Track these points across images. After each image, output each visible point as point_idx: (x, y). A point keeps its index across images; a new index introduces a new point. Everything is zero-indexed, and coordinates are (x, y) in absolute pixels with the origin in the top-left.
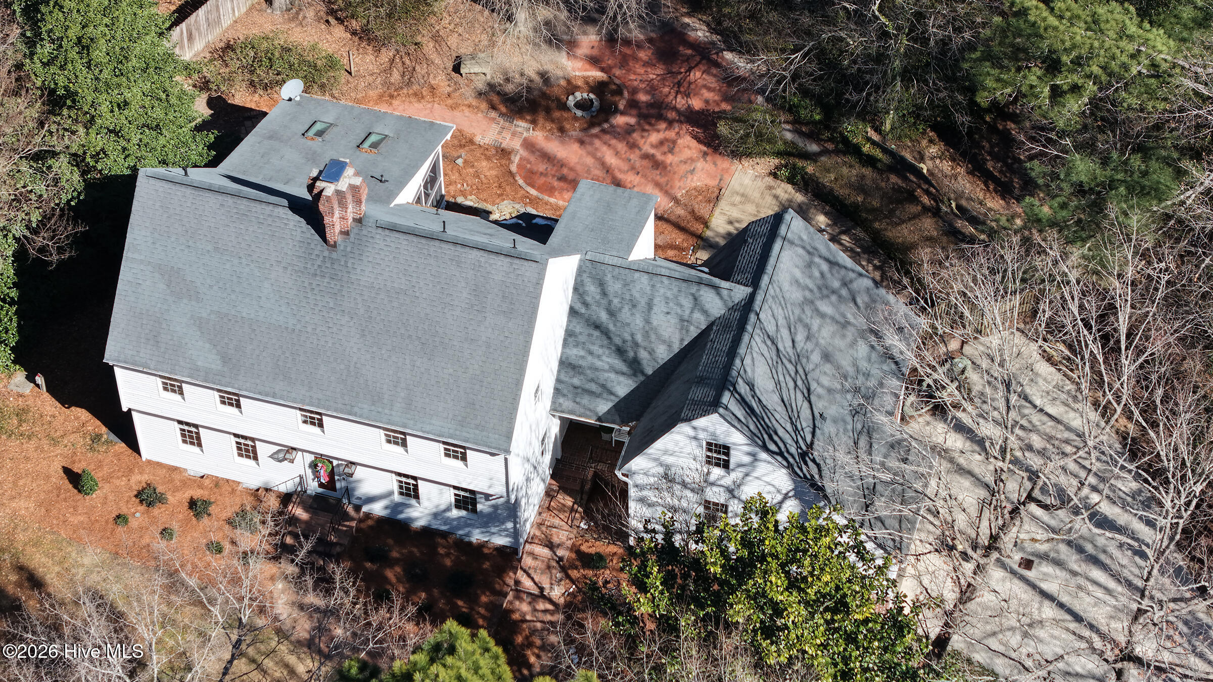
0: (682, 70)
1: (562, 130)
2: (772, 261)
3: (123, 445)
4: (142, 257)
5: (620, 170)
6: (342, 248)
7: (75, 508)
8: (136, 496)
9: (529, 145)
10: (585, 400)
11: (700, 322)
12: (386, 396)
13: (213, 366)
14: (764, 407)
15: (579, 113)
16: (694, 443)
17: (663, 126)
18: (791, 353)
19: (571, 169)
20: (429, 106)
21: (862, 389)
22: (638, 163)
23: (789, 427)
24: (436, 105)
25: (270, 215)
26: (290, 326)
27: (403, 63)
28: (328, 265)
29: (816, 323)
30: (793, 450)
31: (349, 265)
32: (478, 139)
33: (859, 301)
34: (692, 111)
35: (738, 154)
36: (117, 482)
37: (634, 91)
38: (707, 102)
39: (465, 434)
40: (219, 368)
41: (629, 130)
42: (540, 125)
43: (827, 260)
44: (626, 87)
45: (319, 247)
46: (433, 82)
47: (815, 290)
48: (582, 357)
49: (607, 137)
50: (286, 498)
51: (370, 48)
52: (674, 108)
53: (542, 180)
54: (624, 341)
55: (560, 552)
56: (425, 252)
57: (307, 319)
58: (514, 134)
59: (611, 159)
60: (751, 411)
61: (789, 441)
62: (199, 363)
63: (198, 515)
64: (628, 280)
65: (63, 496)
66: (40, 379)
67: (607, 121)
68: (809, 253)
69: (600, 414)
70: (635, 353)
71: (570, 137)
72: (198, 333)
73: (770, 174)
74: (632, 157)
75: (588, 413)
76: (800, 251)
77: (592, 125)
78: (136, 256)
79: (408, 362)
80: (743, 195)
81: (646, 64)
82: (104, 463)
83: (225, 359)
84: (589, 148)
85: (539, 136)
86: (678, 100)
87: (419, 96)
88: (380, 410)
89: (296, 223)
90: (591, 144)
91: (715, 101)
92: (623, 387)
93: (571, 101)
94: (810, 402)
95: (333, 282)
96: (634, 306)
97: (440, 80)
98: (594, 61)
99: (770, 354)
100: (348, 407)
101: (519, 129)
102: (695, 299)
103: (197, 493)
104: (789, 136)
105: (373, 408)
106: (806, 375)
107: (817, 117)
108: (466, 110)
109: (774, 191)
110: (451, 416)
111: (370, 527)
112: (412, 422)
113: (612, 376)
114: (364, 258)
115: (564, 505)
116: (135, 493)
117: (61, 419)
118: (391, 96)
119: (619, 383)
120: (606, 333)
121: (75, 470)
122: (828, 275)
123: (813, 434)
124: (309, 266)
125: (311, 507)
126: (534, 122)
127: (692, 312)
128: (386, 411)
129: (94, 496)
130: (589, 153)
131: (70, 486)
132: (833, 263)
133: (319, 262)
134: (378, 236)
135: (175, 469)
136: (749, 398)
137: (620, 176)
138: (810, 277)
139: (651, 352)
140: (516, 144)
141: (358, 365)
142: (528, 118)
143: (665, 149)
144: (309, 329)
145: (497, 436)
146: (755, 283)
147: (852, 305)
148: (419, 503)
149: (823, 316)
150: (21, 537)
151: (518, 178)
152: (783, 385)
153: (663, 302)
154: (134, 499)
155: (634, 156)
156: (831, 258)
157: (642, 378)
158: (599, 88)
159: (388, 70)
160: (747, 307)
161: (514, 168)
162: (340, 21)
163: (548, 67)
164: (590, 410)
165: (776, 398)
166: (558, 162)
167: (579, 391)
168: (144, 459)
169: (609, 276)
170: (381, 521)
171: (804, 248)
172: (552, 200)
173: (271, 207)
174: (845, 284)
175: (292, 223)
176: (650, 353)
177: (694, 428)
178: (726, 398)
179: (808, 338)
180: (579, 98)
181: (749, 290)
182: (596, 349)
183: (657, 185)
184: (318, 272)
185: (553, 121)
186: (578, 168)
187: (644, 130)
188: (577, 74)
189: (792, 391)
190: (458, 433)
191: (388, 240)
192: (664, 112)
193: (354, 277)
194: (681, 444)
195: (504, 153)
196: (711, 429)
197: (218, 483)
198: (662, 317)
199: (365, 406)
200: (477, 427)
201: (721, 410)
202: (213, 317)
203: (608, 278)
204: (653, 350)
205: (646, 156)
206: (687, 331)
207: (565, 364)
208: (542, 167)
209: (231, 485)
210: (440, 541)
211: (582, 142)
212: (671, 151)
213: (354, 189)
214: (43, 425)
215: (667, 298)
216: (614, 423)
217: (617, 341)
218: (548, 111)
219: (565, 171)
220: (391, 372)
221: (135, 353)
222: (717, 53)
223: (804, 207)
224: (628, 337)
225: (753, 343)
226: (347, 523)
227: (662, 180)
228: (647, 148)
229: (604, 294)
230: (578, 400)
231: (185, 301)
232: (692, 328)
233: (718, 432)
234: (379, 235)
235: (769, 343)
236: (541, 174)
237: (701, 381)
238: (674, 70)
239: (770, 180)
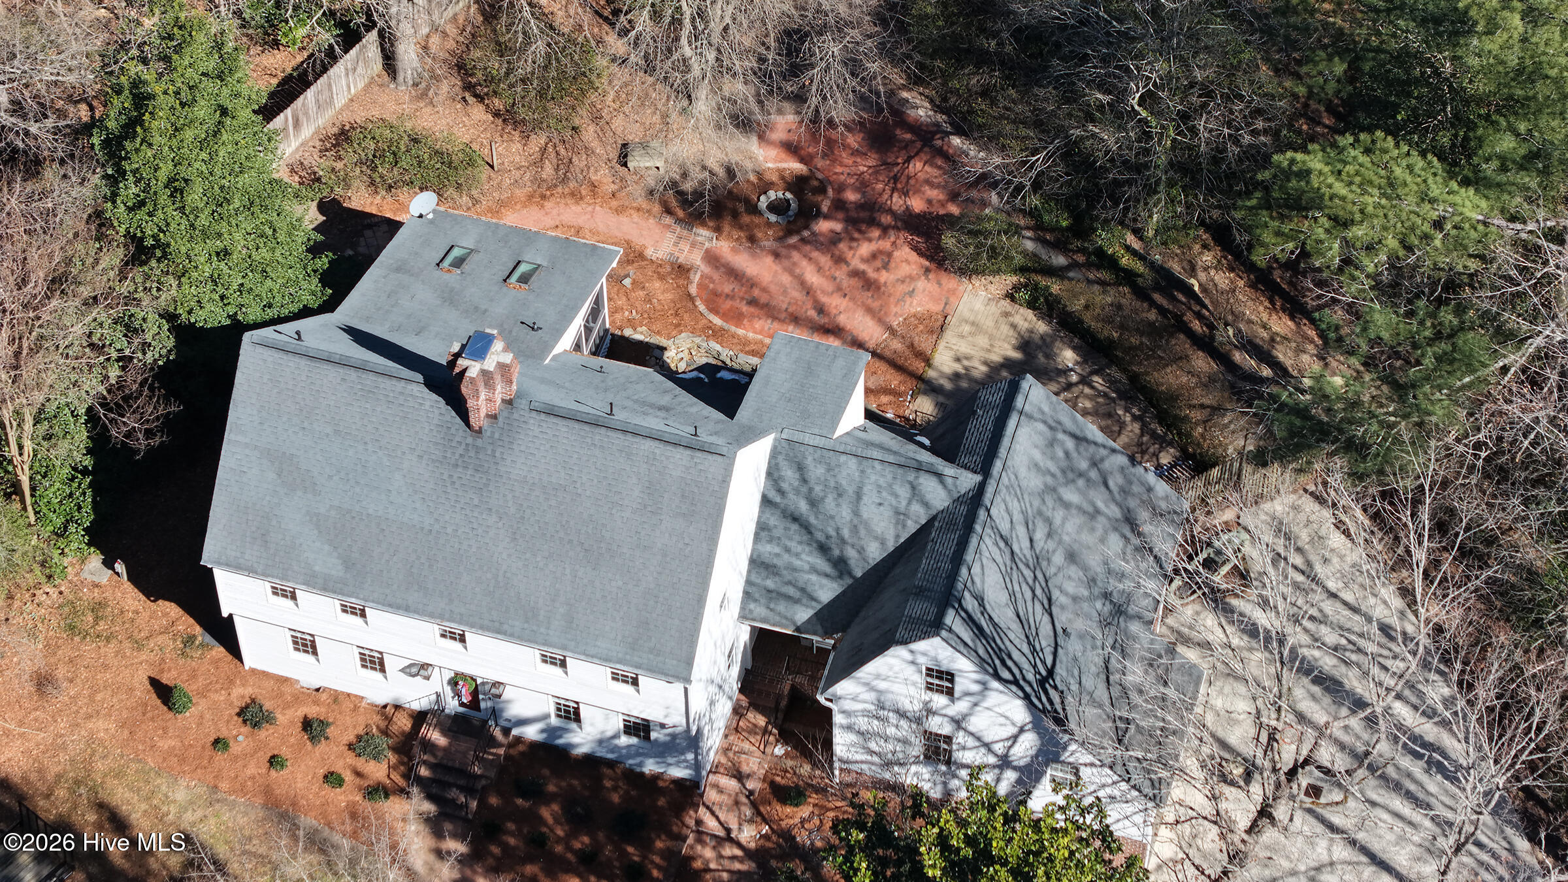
0: (900, 160)
1: (752, 239)
2: (1006, 442)
3: (222, 649)
4: (247, 440)
5: (823, 292)
6: (488, 434)
7: (165, 730)
8: (239, 715)
9: (712, 258)
10: (781, 607)
11: (919, 516)
12: (542, 612)
13: (333, 572)
14: (995, 625)
15: (773, 218)
16: (912, 668)
17: (876, 233)
18: (1029, 556)
19: (764, 290)
20: (590, 209)
21: (1115, 594)
22: (846, 282)
23: (1025, 648)
24: (598, 208)
25: (401, 393)
26: (426, 526)
27: (558, 154)
28: (472, 454)
29: (1058, 516)
30: (1030, 676)
31: (497, 454)
32: (649, 252)
33: (1111, 483)
34: (911, 215)
35: (966, 272)
36: (215, 697)
37: (841, 188)
38: (929, 202)
39: (636, 659)
40: (341, 574)
41: (834, 239)
42: (725, 233)
43: (1073, 436)
44: (830, 183)
45: (461, 433)
46: (593, 178)
47: (1059, 474)
48: (777, 555)
49: (808, 248)
50: (420, 717)
51: (516, 134)
52: (890, 211)
53: (728, 304)
54: (828, 537)
55: (750, 785)
56: (589, 440)
57: (447, 518)
58: (693, 245)
59: (812, 277)
60: (979, 631)
61: (1026, 666)
62: (317, 568)
63: (312, 739)
64: (833, 464)
65: (149, 715)
66: (120, 567)
67: (807, 227)
68: (1051, 428)
69: (799, 623)
70: (842, 551)
71: (762, 248)
72: (316, 532)
73: (1007, 296)
74: (837, 274)
75: (784, 621)
76: (1041, 427)
77: (789, 232)
78: (240, 438)
79: (568, 571)
80: (973, 324)
81: (855, 153)
82: (199, 673)
83: (348, 564)
84: (786, 263)
85: (724, 247)
86: (894, 200)
87: (576, 196)
88: (535, 628)
89: (433, 403)
90: (788, 257)
91: (939, 201)
92: (827, 591)
93: (763, 202)
94: (1051, 615)
95: (478, 475)
96: (840, 495)
97: (603, 175)
98: (791, 148)
99: (1003, 558)
100: (497, 624)
101: (700, 239)
102: (913, 488)
103: (312, 711)
104: (1029, 245)
105: (526, 626)
106: (1047, 581)
107: (1065, 224)
108: (635, 215)
109: (1011, 319)
110: (619, 637)
111: (522, 754)
112: (573, 643)
113: (814, 578)
114: (515, 446)
115: (755, 725)
116: (237, 710)
117: (145, 615)
118: (543, 197)
119: (822, 587)
120: (807, 528)
121: (164, 681)
122: (1074, 455)
123: (1055, 654)
124: (449, 455)
125: (449, 730)
126: (718, 230)
127: (909, 503)
128: (542, 630)
129: (187, 714)
130: (785, 269)
131: (159, 702)
132: (1080, 439)
133: (460, 451)
134: (532, 421)
135: (285, 680)
136: (977, 616)
137: (824, 299)
138: (1053, 458)
139: (861, 551)
140: (695, 258)
141: (508, 575)
142: (711, 224)
143: (878, 263)
144: (449, 530)
145: (675, 662)
146: (985, 469)
147: (1103, 489)
148: (581, 728)
149: (1067, 505)
150: (100, 766)
151: (698, 303)
152: (1019, 596)
153: (875, 491)
154: (236, 718)
155: (841, 273)
156: (1078, 433)
157: (849, 581)
158: (798, 184)
159: (539, 163)
160: (974, 501)
161: (693, 290)
162: (480, 98)
163: (735, 158)
164: (786, 618)
165: (1010, 613)
166: (748, 281)
167: (774, 595)
168: (247, 668)
169: (810, 459)
170: (534, 746)
171: (1045, 422)
172: (740, 332)
173: (403, 383)
174: (1094, 464)
175: (428, 403)
176: (859, 552)
177: (912, 652)
178: (950, 618)
179: (1049, 535)
180: (773, 197)
181: (978, 478)
182: (793, 545)
183: (869, 310)
184: (460, 463)
185: (741, 228)
186: (773, 288)
187: (853, 239)
188: (770, 165)
189: (1029, 604)
190: (628, 657)
191: (544, 425)
192: (877, 215)
193: (503, 469)
194: (896, 669)
195: (682, 270)
196: (932, 653)
197: (337, 697)
198: (873, 508)
199: (517, 623)
200: (651, 651)
201: (944, 633)
202: (333, 513)
203: (809, 461)
204: (863, 548)
205: (856, 274)
206: (904, 526)
207: (756, 563)
208: (727, 288)
209: (354, 701)
210: (607, 771)
211: (776, 255)
212: (886, 266)
213: (502, 367)
214: (124, 623)
215: (879, 486)
216: (815, 634)
217: (820, 536)
218: (735, 215)
219: (756, 292)
220: (548, 584)
221: (238, 555)
222: (942, 139)
223: (1048, 340)
224: (833, 533)
225: (983, 546)
226: (494, 751)
227: (875, 305)
228: (856, 263)
229: (804, 481)
230: (772, 606)
231: (299, 493)
232: (909, 523)
233: (940, 657)
234: (534, 420)
235: (1002, 544)
236: (727, 296)
237: (920, 593)
238: (889, 160)
239: (1006, 304)
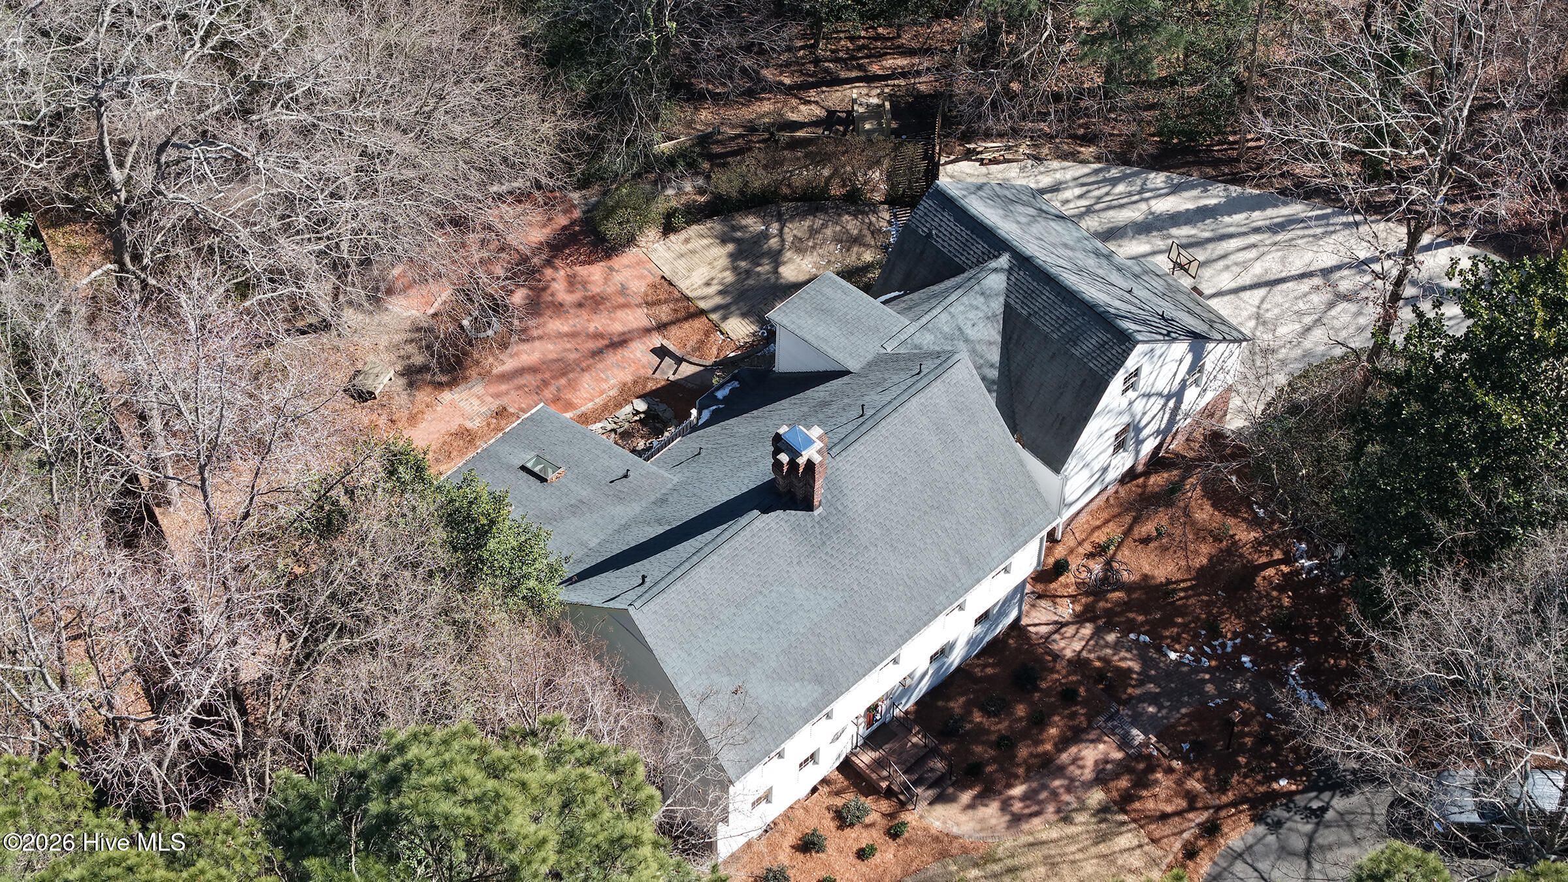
2: (981, 217)
6: (824, 501)
13: (815, 695)
17: (548, 272)
18: (1071, 265)
23: (1142, 311)
25: (753, 535)
26: (841, 601)
28: (826, 525)
29: (1037, 233)
31: (840, 508)
32: (470, 425)
39: (1020, 540)
40: (820, 691)
41: (536, 300)
45: (808, 519)
50: (846, 763)
56: (881, 438)
57: (847, 581)
62: (804, 705)
63: (819, 850)
72: (782, 683)
83: (818, 680)
89: (776, 520)
94: (1115, 286)
95: (840, 534)
99: (1075, 276)
103: (790, 840)
106: (1088, 270)
114: (845, 491)
124: (814, 542)
125: (872, 746)
133: (818, 531)
134: (841, 464)
141: (911, 575)
143: (579, 285)
145: (1041, 516)
146: (1004, 247)
148: (952, 653)
149: (1029, 225)
152: (1103, 289)
153: (964, 319)
160: (1022, 261)
173: (748, 528)
175: (773, 523)
177: (1117, 378)
178: (1123, 324)
181: (1007, 255)
184: (824, 539)
187: (544, 289)
190: (1016, 544)
191: (849, 458)
193: (851, 513)
200: (1023, 525)
201: (1137, 336)
202: (782, 659)
205: (579, 304)
209: (798, 808)
211: (526, 340)
212: (586, 283)
215: (964, 313)
220: (936, 553)
223: (729, 227)
228: (570, 299)
234: (841, 461)
237: (1071, 338)
239: (675, 237)
